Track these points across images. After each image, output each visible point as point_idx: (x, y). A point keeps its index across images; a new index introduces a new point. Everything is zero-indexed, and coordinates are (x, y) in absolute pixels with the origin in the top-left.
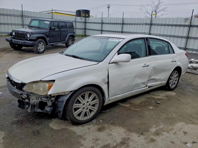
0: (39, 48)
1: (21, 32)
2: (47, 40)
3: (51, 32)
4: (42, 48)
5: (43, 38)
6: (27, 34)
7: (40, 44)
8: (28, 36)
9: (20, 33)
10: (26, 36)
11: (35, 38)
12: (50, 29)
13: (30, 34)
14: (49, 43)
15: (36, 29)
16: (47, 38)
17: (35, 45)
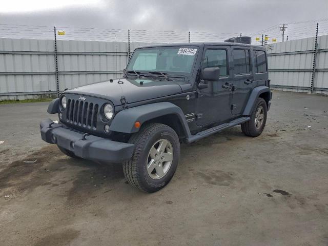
0: (149, 167)
1: (84, 99)
2: (185, 123)
3: (200, 88)
4: (164, 163)
5: (168, 119)
6: (104, 105)
7: (157, 147)
8: (109, 115)
9: (82, 102)
10: (100, 118)
11: (134, 126)
12: (199, 76)
13: (114, 106)
14: (193, 133)
15: (145, 81)
16: (183, 116)
17: (132, 159)
